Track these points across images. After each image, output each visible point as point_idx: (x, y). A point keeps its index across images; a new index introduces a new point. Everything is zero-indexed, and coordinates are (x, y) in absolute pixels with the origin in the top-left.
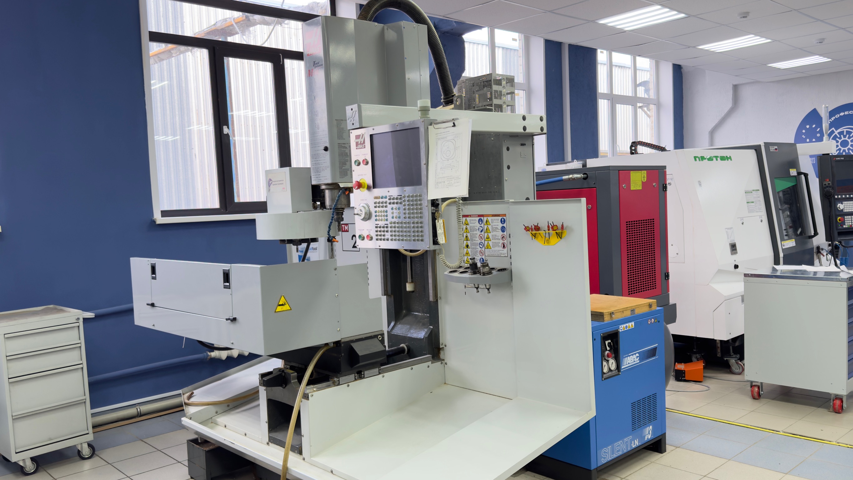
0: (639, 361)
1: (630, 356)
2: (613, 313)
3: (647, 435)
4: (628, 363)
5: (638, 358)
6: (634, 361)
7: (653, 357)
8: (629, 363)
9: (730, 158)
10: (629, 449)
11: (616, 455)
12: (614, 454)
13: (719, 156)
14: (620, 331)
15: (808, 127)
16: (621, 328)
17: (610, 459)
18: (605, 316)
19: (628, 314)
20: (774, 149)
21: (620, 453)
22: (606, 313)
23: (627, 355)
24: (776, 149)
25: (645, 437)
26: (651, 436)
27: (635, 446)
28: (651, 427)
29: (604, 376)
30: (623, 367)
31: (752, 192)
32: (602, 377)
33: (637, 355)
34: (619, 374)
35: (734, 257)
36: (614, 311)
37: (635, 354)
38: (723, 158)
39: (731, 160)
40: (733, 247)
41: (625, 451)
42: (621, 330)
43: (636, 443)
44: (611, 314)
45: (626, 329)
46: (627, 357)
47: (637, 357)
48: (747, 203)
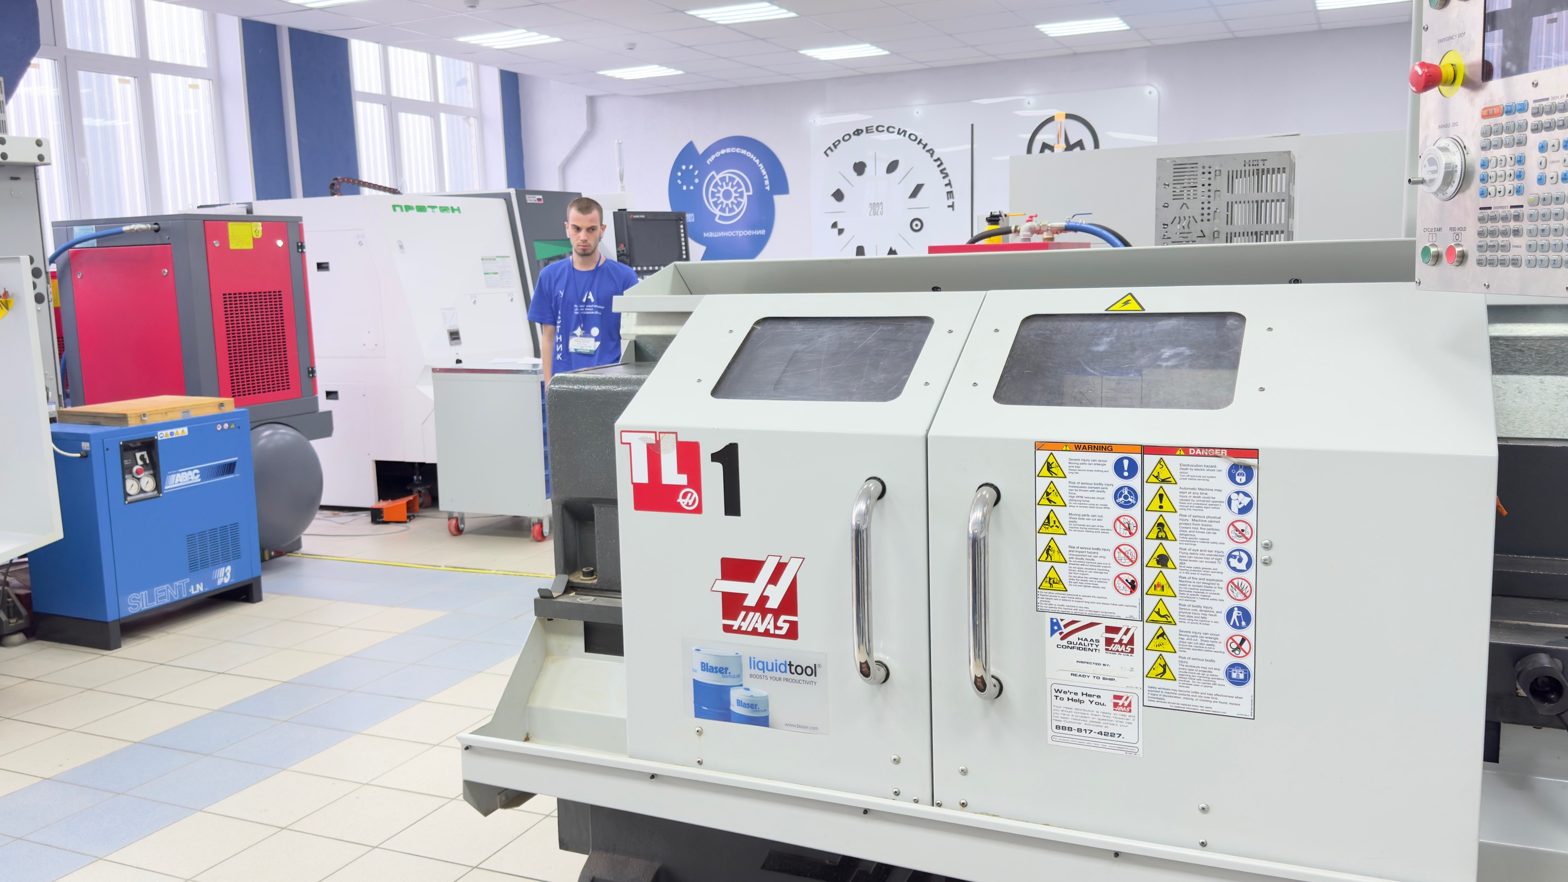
0: (200, 480)
1: (180, 472)
2: (145, 414)
3: (222, 579)
4: (176, 482)
5: (198, 476)
6: (190, 480)
7: (228, 474)
8: (179, 482)
9: (458, 209)
10: (185, 596)
11: (157, 603)
12: (154, 601)
13: (438, 206)
14: (159, 439)
15: (684, 167)
16: (161, 435)
17: (145, 608)
18: (129, 419)
19: (178, 416)
20: (536, 199)
21: (167, 601)
22: (131, 414)
23: (175, 471)
24: (539, 200)
25: (217, 580)
26: (231, 579)
27: (196, 592)
28: (229, 568)
29: (129, 499)
30: (166, 488)
31: (495, 259)
32: (126, 499)
33: (197, 471)
34: (159, 497)
35: (456, 349)
36: (148, 412)
37: (192, 470)
38: (444, 209)
39: (460, 212)
40: (454, 336)
41: (177, 599)
42: (161, 437)
43: (199, 588)
44: (141, 416)
45: (170, 437)
46: (176, 473)
47: (196, 474)
48: (485, 274)
